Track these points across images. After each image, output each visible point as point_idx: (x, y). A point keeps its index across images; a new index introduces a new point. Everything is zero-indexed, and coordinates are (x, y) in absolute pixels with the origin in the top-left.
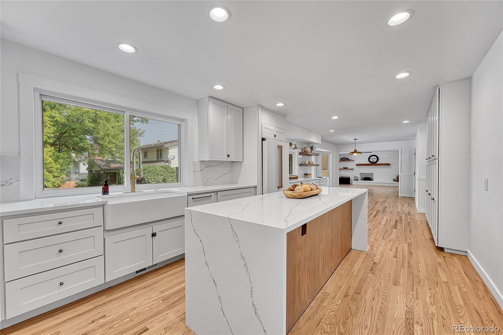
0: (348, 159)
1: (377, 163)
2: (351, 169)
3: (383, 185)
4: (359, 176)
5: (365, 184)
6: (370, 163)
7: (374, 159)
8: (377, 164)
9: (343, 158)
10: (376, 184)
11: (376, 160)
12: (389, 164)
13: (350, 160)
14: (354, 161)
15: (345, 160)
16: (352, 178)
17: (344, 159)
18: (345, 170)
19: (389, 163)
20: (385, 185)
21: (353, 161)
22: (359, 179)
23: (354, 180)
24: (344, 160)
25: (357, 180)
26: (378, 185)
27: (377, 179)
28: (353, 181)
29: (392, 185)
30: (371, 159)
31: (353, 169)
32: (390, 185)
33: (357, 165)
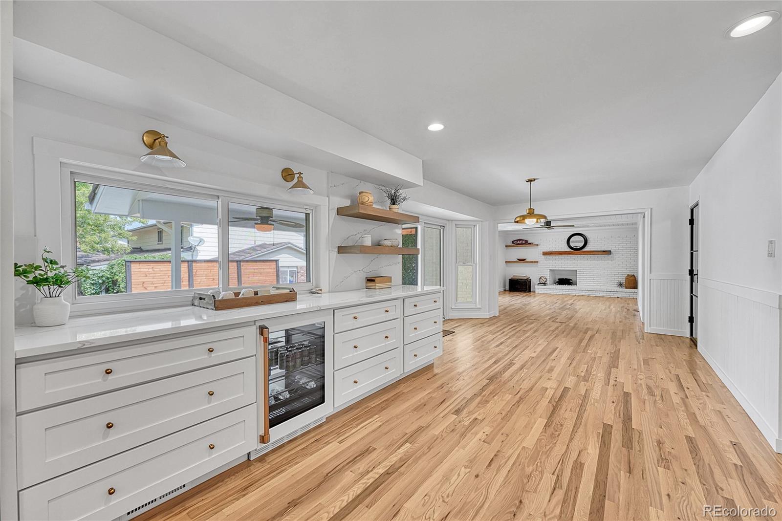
0: (526, 243)
1: (585, 249)
2: (532, 262)
3: (597, 294)
4: (548, 275)
5: (561, 293)
6: (569, 250)
7: (577, 242)
8: (585, 252)
9: (517, 240)
10: (583, 293)
11: (582, 244)
12: (608, 252)
13: (530, 244)
14: (539, 247)
15: (522, 244)
16: (535, 281)
17: (518, 242)
18: (522, 264)
19: (609, 249)
20: (601, 294)
21: (538, 245)
22: (548, 282)
23: (540, 284)
24: (519, 244)
25: (545, 284)
26: (587, 294)
27: (583, 284)
28: (536, 286)
29: (616, 296)
30: (573, 242)
31: (537, 262)
32: (612, 295)
33: (545, 254)
